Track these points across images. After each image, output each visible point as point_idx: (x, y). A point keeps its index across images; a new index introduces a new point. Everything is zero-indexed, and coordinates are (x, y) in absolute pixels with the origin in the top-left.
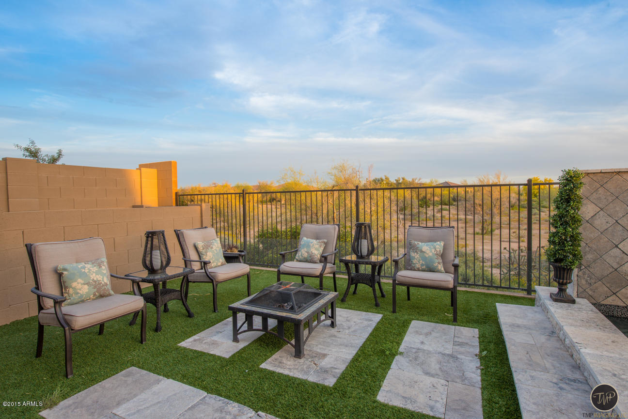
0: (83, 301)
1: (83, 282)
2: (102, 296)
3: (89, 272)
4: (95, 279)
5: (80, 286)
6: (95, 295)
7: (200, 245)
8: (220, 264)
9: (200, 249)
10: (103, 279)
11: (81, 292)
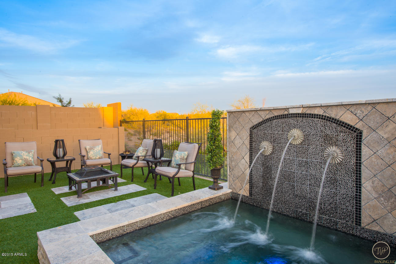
0: (20, 166)
1: (19, 158)
2: (29, 165)
3: (23, 155)
4: (25, 158)
5: (18, 160)
6: (25, 164)
7: (88, 147)
8: (98, 158)
9: (88, 149)
10: (29, 158)
11: (18, 162)
